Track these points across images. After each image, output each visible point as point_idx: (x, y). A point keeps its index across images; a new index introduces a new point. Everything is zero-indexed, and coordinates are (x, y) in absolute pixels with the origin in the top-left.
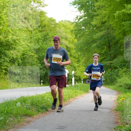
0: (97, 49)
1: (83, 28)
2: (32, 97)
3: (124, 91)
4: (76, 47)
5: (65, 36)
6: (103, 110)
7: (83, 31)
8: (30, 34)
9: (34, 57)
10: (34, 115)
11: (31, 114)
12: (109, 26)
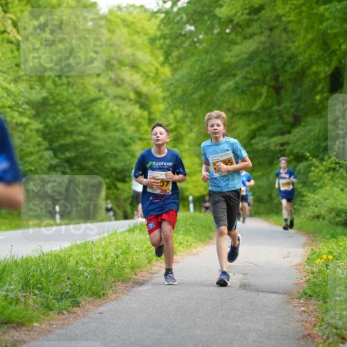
0: (237, 97)
1: (190, 31)
2: (26, 261)
3: (328, 234)
4: (166, 94)
5: (131, 57)
6: (262, 295)
7: (191, 39)
8: (12, 52)
9: (28, 130)
10: (32, 322)
11: (22, 317)
12: (274, 20)
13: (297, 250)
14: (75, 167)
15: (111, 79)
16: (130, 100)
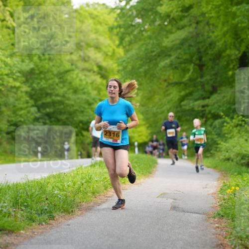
0: (171, 71)
1: (139, 24)
2: (16, 186)
3: (236, 172)
4: (120, 68)
5: (96, 41)
6: (187, 214)
7: (139, 29)
8: (9, 35)
9: (19, 92)
10: (20, 230)
11: (13, 226)
12: (199, 16)
13: (212, 182)
14: (53, 119)
15: (80, 56)
16: (94, 72)
